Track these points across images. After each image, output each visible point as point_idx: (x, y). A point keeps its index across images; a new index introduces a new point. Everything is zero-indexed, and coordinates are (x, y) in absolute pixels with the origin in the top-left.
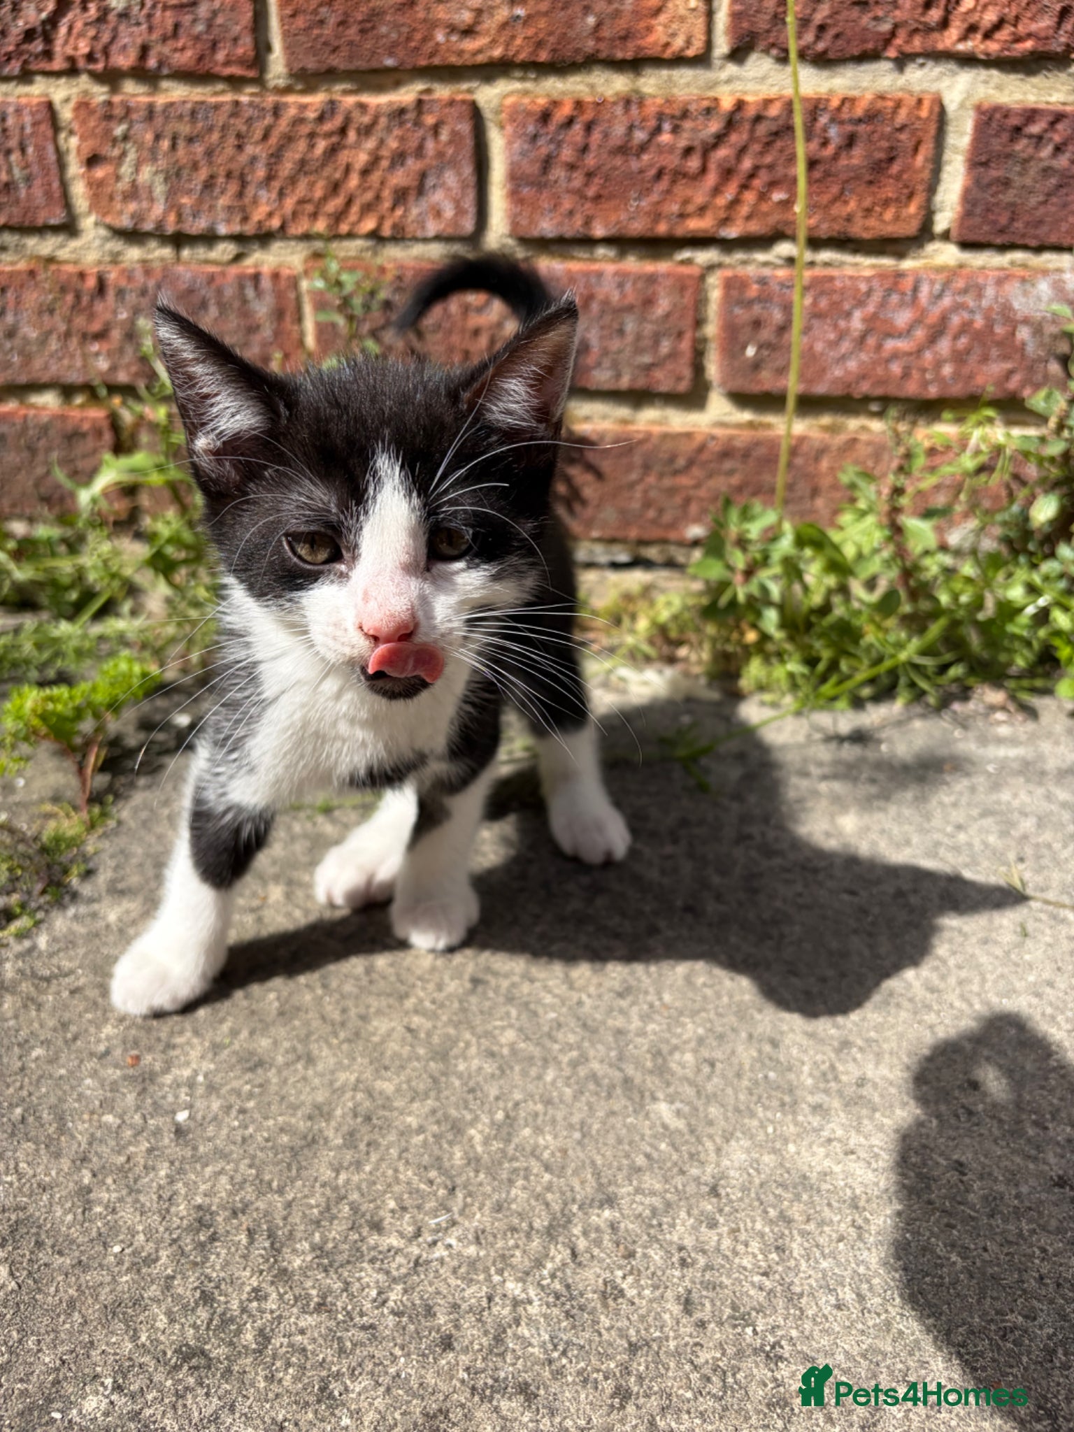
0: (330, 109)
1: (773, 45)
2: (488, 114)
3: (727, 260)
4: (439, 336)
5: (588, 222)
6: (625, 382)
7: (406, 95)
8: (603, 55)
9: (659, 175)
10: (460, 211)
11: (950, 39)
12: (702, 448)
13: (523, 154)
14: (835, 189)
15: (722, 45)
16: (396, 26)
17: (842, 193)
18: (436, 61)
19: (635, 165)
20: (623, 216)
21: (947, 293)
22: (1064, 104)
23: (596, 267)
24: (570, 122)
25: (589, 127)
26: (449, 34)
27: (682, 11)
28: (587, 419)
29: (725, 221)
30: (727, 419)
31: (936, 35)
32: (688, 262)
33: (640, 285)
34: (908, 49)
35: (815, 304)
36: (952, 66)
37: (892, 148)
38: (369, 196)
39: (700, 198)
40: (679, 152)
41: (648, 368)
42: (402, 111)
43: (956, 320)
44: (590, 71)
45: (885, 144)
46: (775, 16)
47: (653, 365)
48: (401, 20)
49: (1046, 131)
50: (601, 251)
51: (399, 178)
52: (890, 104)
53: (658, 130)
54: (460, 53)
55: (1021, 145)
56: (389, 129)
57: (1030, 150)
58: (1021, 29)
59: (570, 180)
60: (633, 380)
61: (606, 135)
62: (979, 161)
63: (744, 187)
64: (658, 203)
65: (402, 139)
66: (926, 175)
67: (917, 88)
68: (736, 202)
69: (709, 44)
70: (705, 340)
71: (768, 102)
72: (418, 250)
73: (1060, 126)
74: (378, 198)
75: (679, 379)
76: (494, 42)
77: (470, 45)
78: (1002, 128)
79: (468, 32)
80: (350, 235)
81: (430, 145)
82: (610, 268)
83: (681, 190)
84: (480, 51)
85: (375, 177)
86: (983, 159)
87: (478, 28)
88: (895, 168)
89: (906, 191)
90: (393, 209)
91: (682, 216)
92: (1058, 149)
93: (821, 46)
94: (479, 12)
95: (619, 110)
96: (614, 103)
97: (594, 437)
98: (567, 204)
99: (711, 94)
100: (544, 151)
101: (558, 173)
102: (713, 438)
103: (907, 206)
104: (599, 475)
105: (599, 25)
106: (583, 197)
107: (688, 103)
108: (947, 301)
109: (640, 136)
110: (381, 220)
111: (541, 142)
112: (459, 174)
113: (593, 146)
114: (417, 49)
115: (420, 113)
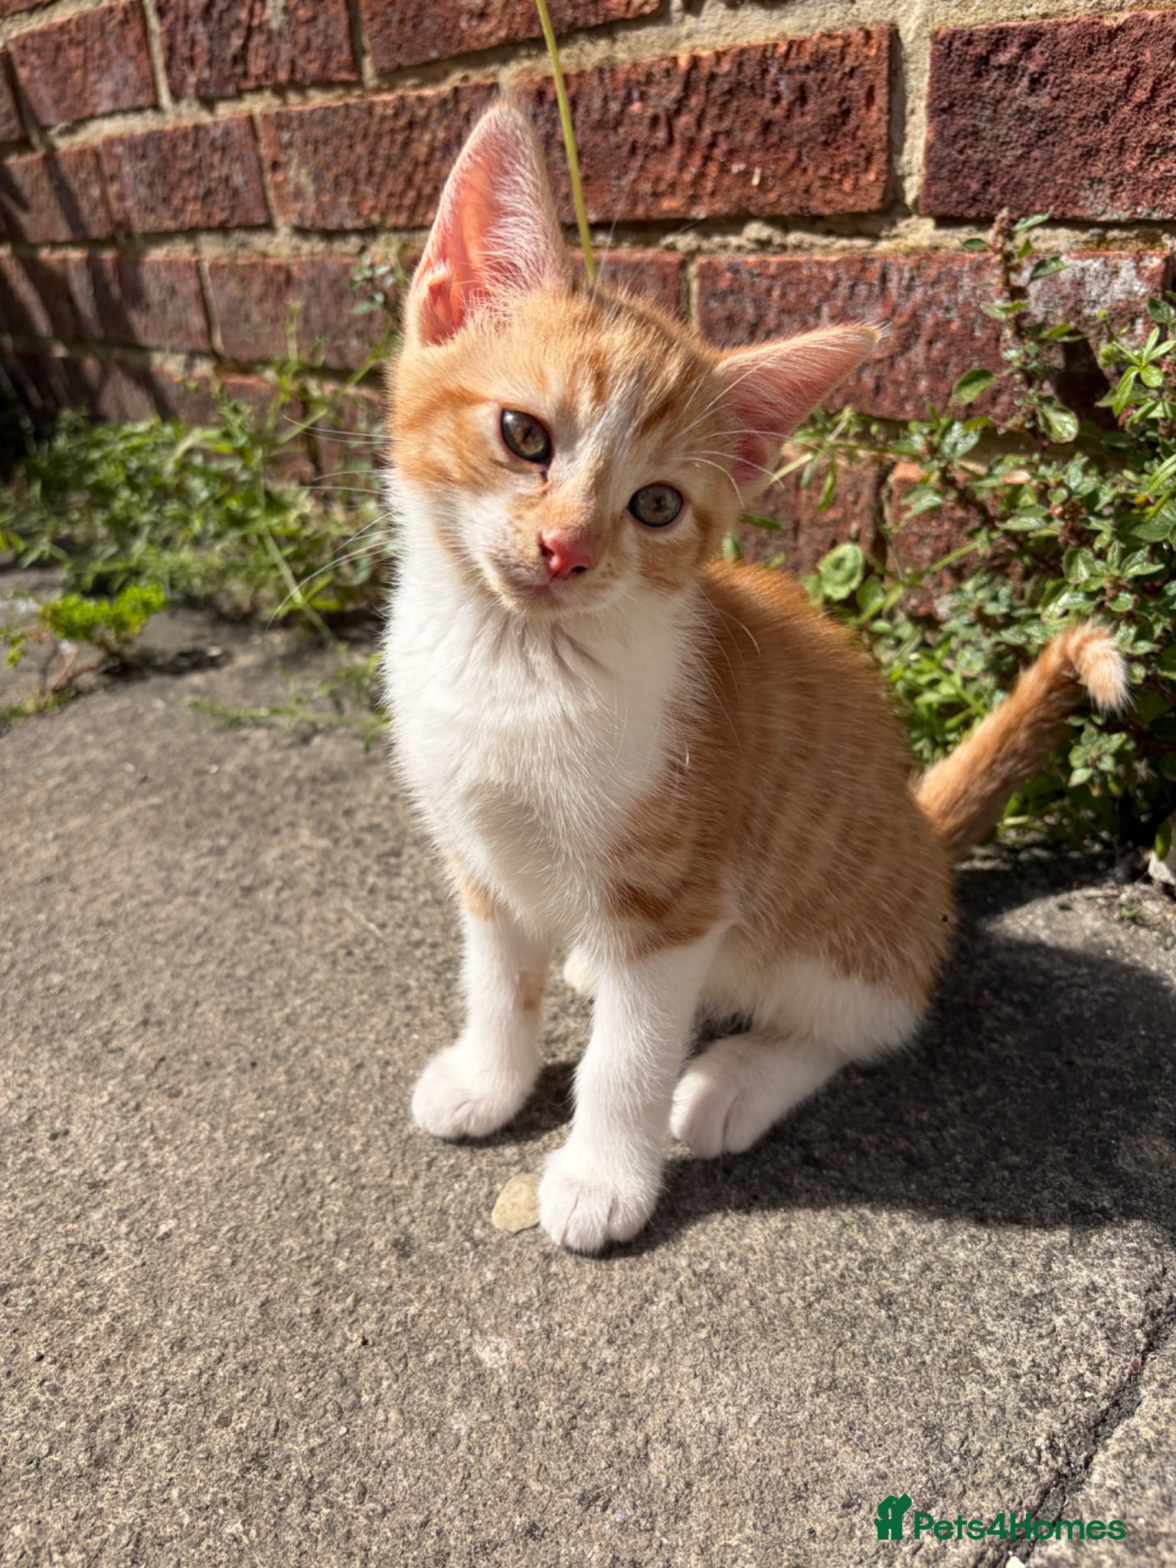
0: (401, 105)
3: (706, 244)
7: (448, 85)
8: (580, 23)
9: (633, 150)
14: (791, 156)
16: (435, 18)
17: (799, 159)
18: (464, 48)
19: (613, 139)
20: (608, 197)
21: (917, 282)
22: (1045, 16)
23: (595, 254)
25: (574, 102)
26: (469, 20)
29: (694, 200)
32: (672, 248)
33: (628, 273)
35: (783, 296)
37: (843, 100)
38: (430, 187)
39: (670, 174)
40: (646, 122)
42: (445, 102)
43: (929, 320)
44: (574, 42)
45: (835, 95)
49: (1019, 58)
50: (600, 236)
52: (839, 42)
53: (628, 100)
54: (478, 38)
55: (989, 81)
56: (438, 121)
57: (1000, 87)
61: (588, 111)
62: (939, 111)
63: (707, 159)
64: (635, 182)
65: (448, 128)
66: (882, 130)
67: (866, 19)
68: (701, 175)
71: (719, 56)
73: (1036, 49)
74: (435, 189)
76: (500, 22)
77: (485, 28)
78: (964, 60)
79: (482, 15)
80: (422, 227)
82: (607, 256)
83: (654, 167)
84: (491, 34)
85: (433, 168)
86: (945, 104)
87: (489, 10)
88: (851, 124)
89: (863, 152)
91: (656, 195)
92: (1035, 83)
95: (595, 83)
96: (592, 75)
98: (564, 187)
99: (673, 53)
100: (543, 131)
101: (555, 154)
103: (866, 170)
107: (652, 65)
108: (918, 295)
109: (614, 107)
111: (540, 120)
113: (579, 123)
114: (450, 38)
115: (457, 102)
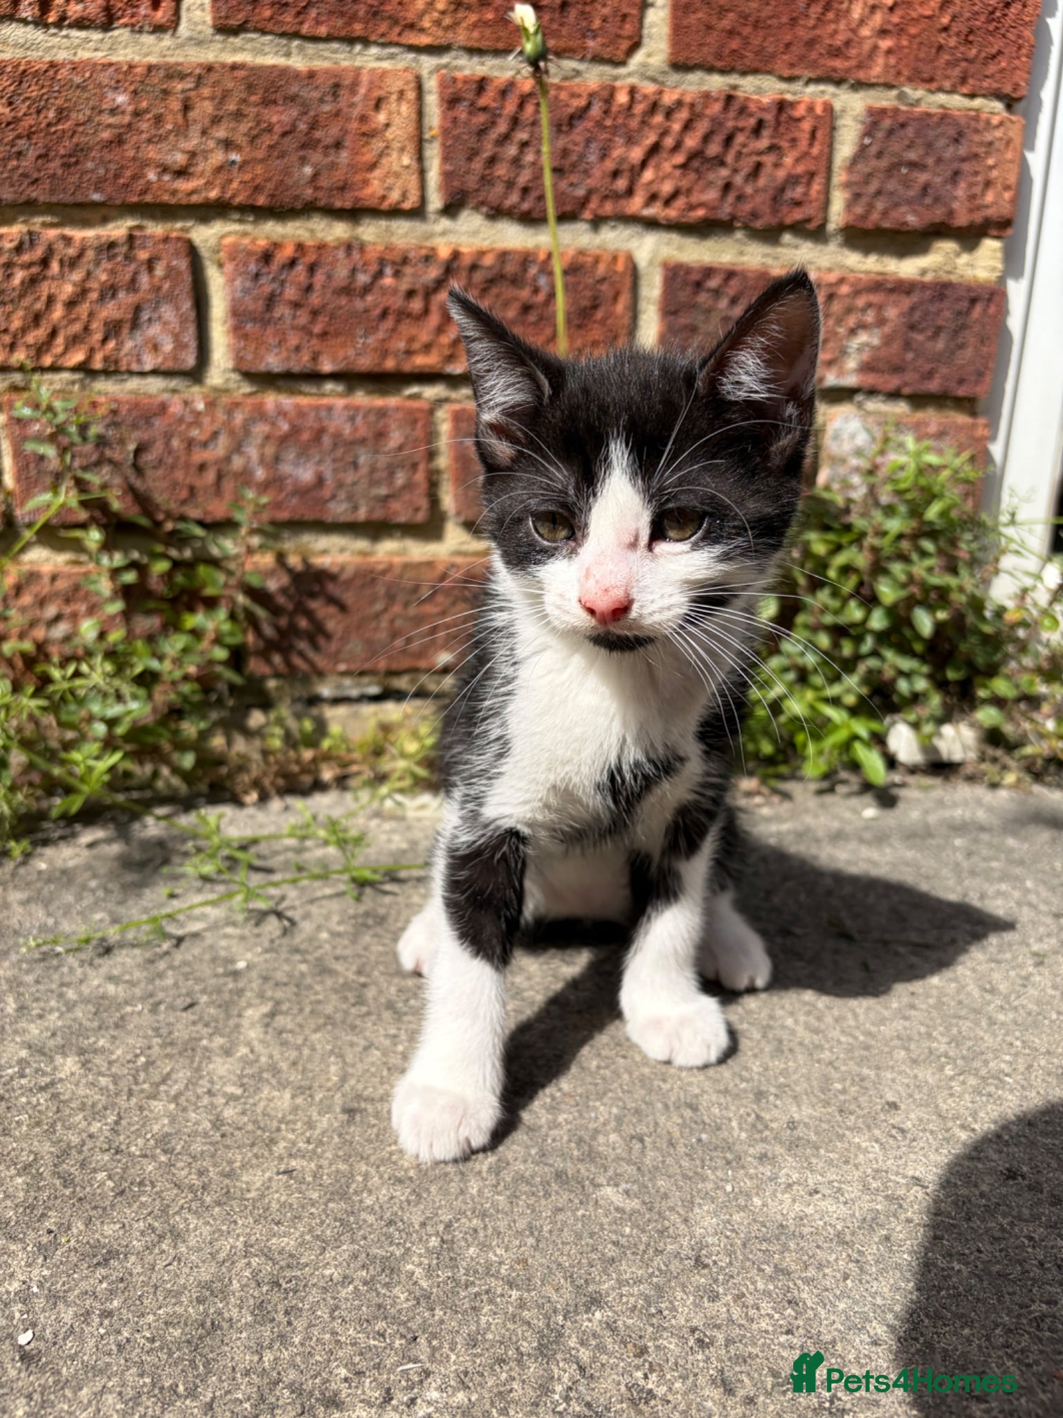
0: (31, 239)
1: (483, 203)
2: (204, 253)
3: (454, 395)
4: (160, 472)
5: (315, 358)
6: (362, 514)
7: (117, 230)
8: (322, 203)
9: (384, 314)
10: (179, 346)
11: (636, 204)
12: (443, 577)
13: (246, 291)
15: (435, 201)
16: (102, 161)
18: (148, 198)
19: (359, 305)
20: (351, 352)
23: (325, 401)
24: (292, 263)
25: (312, 269)
26: (160, 174)
27: (396, 168)
28: (325, 552)
29: (451, 358)
30: (464, 548)
31: (623, 202)
32: (416, 397)
33: (372, 418)
34: (601, 212)
36: (638, 229)
37: (595, 297)
38: (77, 328)
39: (424, 336)
40: (401, 294)
41: (387, 498)
42: (112, 245)
44: (309, 218)
45: (588, 293)
46: (483, 178)
47: (388, 497)
48: (108, 157)
49: (721, 286)
50: (329, 386)
51: (110, 311)
52: (590, 259)
53: (379, 274)
54: (174, 193)
55: (703, 298)
56: (97, 263)
57: (710, 302)
58: (694, 198)
59: (294, 317)
60: (371, 511)
61: (329, 277)
62: (670, 309)
64: (384, 340)
65: (112, 272)
66: (626, 321)
67: (612, 247)
69: (423, 199)
70: (438, 472)
71: (481, 253)
72: (133, 384)
73: (732, 283)
74: (86, 329)
75: (417, 510)
76: (208, 183)
77: (184, 185)
78: (685, 283)
79: (182, 173)
80: (54, 368)
81: (144, 279)
82: (340, 403)
83: (406, 328)
84: (194, 192)
85: (83, 309)
86: (673, 308)
87: (192, 170)
88: (599, 314)
89: (610, 334)
90: (104, 341)
91: (409, 353)
92: (732, 301)
93: (526, 206)
94: (193, 154)
95: (341, 254)
96: (336, 248)
97: (335, 570)
98: (293, 340)
99: (428, 244)
100: (267, 289)
101: (282, 311)
102: (453, 565)
104: (343, 608)
105: (316, 175)
106: (310, 334)
107: (408, 251)
109: (363, 278)
110: (92, 351)
111: (263, 280)
112: (178, 309)
113: (317, 286)
114: (126, 186)
115: (131, 248)
